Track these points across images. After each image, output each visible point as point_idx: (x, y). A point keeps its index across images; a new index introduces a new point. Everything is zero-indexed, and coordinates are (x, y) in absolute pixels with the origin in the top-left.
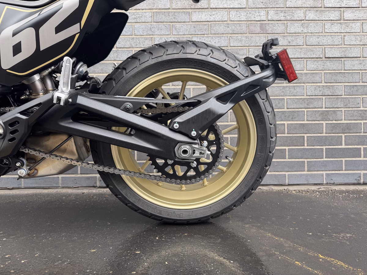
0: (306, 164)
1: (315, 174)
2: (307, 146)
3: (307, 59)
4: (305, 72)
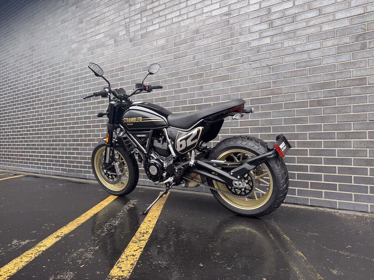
0: (353, 196)
1: (360, 204)
2: (354, 183)
3: (354, 122)
4: (352, 131)
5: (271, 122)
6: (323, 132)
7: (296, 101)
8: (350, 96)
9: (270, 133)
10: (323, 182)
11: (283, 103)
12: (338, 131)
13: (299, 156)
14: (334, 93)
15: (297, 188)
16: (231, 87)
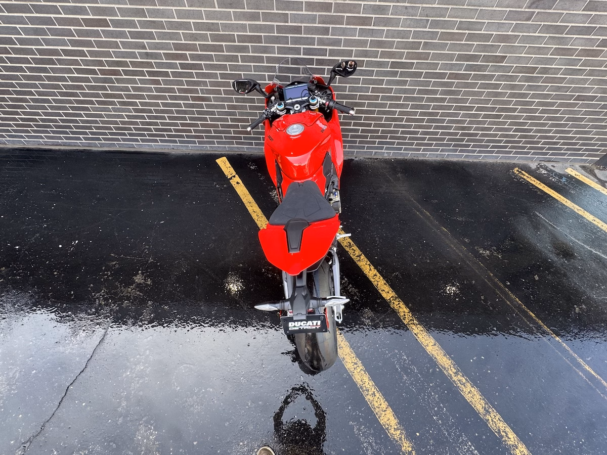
5: (405, 91)
6: (445, 104)
7: (437, 71)
8: (484, 73)
9: (399, 102)
10: (426, 142)
11: (424, 71)
12: (457, 104)
13: (417, 124)
14: (475, 67)
15: (404, 147)
16: (371, 39)
